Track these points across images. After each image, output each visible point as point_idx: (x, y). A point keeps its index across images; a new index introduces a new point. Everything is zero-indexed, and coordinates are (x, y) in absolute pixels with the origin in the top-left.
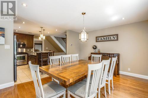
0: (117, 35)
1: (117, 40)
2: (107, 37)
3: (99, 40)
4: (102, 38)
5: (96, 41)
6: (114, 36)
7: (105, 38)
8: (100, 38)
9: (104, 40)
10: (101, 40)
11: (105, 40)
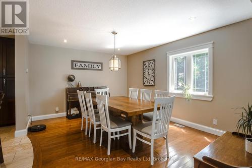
0: (101, 64)
1: (101, 70)
2: (90, 64)
3: (77, 67)
4: (83, 64)
5: (72, 68)
6: (98, 65)
7: (87, 64)
8: (79, 64)
9: (86, 68)
10: (81, 67)
11: (88, 68)
